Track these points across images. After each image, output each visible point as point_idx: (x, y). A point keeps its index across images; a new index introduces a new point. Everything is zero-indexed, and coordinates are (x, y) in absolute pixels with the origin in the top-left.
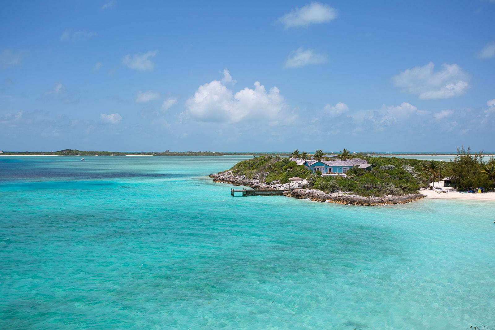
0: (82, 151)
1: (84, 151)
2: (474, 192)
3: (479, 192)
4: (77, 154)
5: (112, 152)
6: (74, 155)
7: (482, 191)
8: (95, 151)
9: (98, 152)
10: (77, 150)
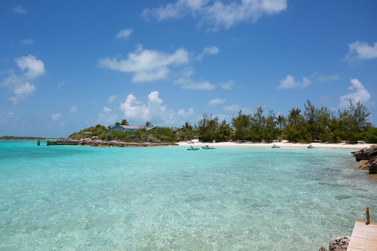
0: (15, 136)
1: (16, 136)
2: (211, 143)
3: (214, 142)
4: (11, 139)
5: (36, 137)
6: (8, 139)
7: (216, 142)
8: (24, 137)
9: (26, 137)
10: (11, 136)
